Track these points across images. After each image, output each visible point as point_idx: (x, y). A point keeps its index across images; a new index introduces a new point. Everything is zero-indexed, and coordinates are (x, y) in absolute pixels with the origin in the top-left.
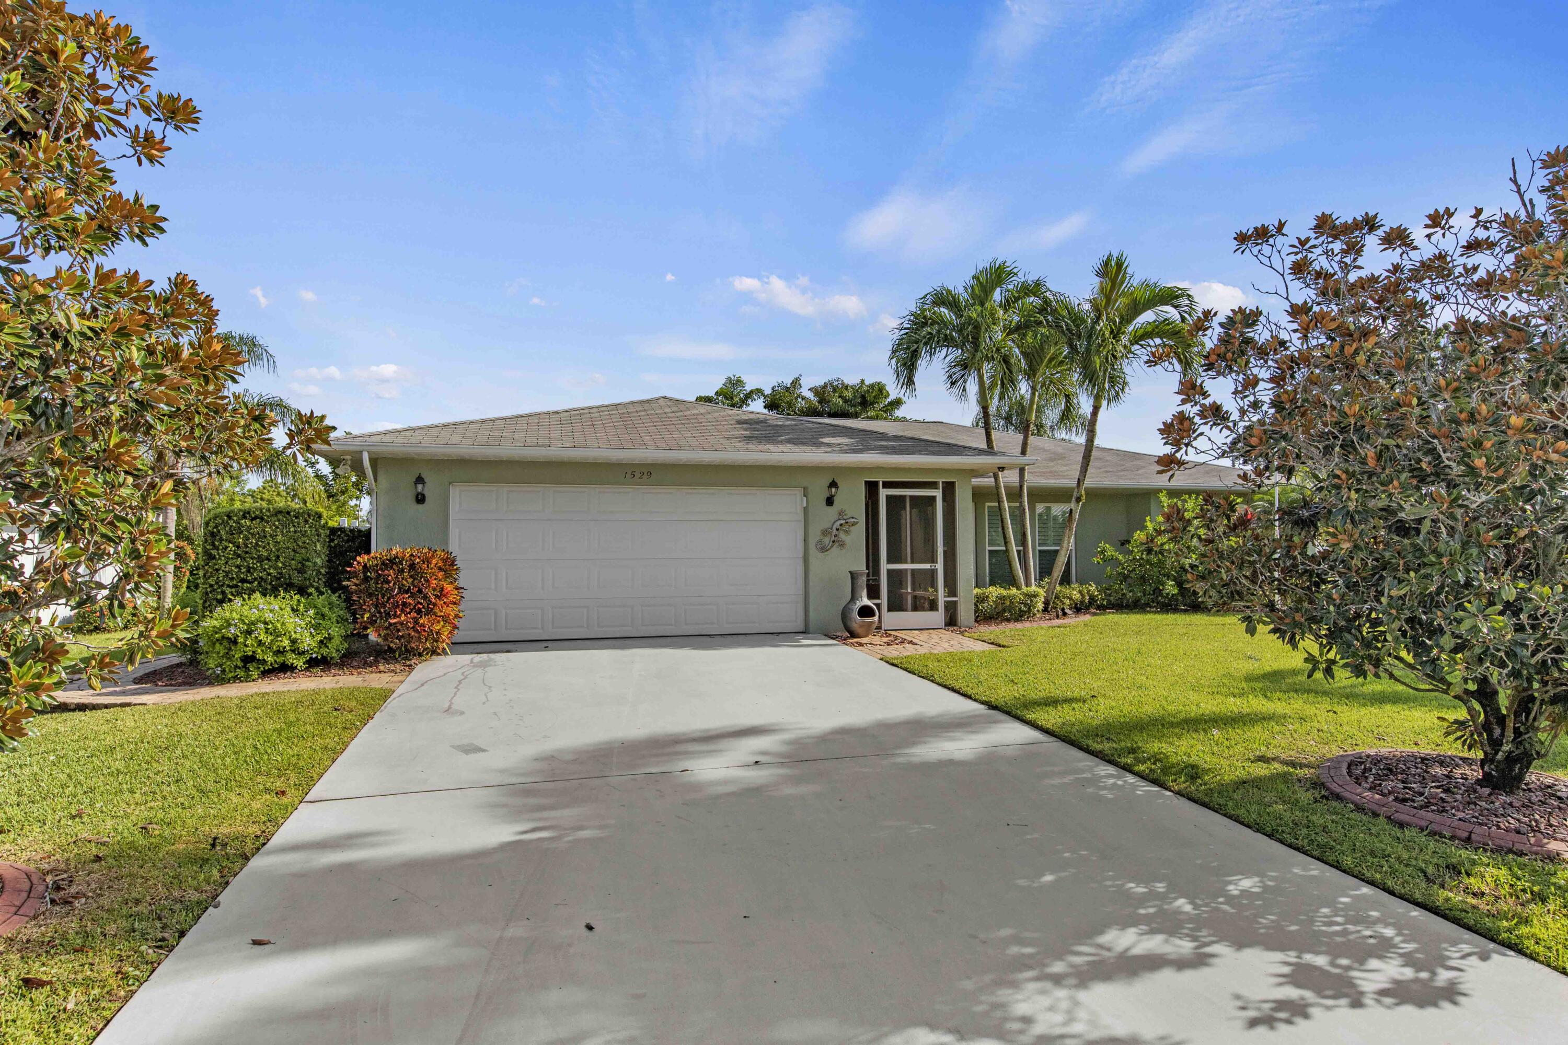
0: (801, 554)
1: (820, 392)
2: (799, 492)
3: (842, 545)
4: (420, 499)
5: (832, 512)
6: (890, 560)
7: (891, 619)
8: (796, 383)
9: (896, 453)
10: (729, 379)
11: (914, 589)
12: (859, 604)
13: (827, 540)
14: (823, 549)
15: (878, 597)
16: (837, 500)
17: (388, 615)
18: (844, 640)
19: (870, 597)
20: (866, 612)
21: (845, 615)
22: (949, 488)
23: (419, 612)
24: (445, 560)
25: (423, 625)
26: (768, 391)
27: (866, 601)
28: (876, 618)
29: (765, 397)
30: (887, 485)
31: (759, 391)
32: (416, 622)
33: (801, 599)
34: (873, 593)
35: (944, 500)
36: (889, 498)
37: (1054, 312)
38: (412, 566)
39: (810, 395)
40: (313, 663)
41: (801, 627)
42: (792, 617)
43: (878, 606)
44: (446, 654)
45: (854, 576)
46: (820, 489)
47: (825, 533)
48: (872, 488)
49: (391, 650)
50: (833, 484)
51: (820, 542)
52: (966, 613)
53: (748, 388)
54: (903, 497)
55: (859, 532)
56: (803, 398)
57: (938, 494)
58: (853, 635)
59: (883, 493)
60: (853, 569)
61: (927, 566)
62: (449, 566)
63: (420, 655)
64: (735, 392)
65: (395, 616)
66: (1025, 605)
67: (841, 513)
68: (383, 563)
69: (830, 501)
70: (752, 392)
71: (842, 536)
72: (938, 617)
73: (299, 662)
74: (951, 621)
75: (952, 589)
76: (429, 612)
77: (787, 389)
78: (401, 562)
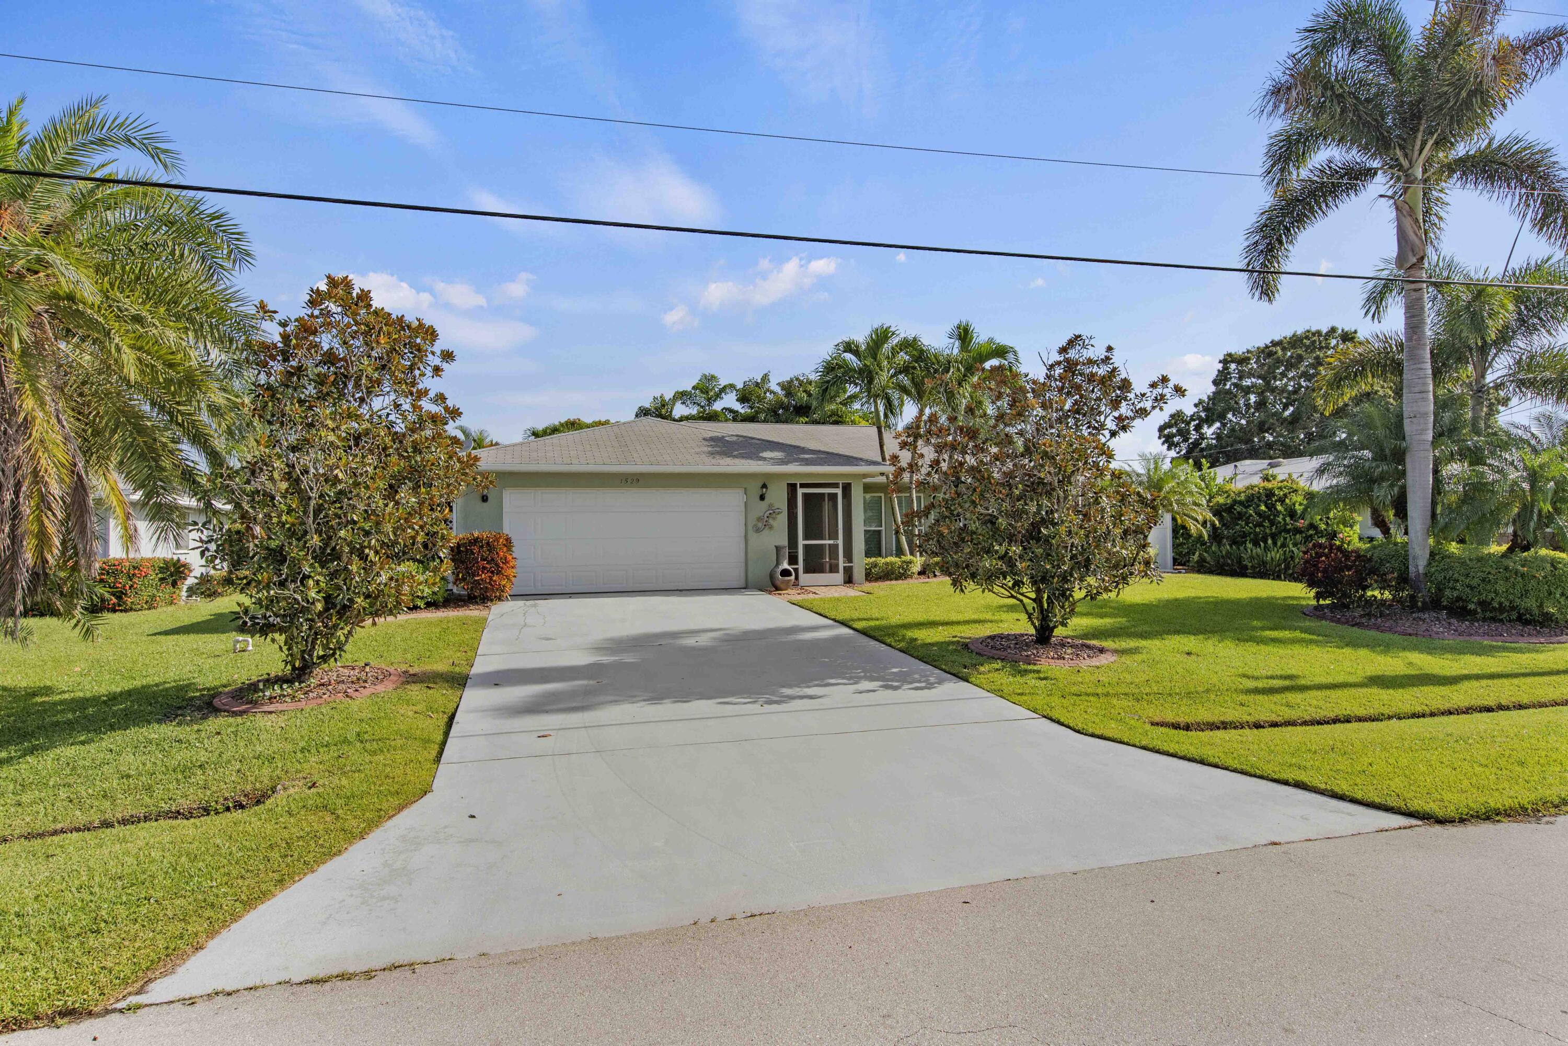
0: (743, 534)
1: (788, 388)
2: (741, 491)
3: (771, 527)
4: (485, 499)
5: (764, 505)
6: (806, 537)
7: (805, 578)
8: (765, 378)
9: (807, 464)
10: (705, 376)
11: (830, 559)
12: (781, 568)
13: (760, 525)
14: (758, 530)
15: (797, 563)
16: (767, 496)
17: (474, 575)
18: (770, 593)
19: (790, 563)
20: (786, 573)
21: (772, 576)
22: (847, 488)
23: (492, 572)
24: (507, 540)
25: (495, 581)
26: (740, 386)
27: (785, 565)
28: (793, 577)
29: (737, 391)
30: (802, 486)
31: (732, 386)
32: (491, 579)
33: (743, 565)
34: (793, 560)
35: (844, 496)
36: (805, 495)
37: (924, 360)
38: (488, 544)
39: (778, 389)
40: (429, 605)
41: (742, 584)
42: (735, 575)
43: (796, 570)
44: (508, 600)
45: (778, 549)
46: (756, 491)
47: (759, 519)
48: (792, 488)
49: (475, 597)
50: (764, 486)
51: (755, 526)
52: (859, 573)
53: (723, 382)
54: (823, 494)
55: (783, 519)
56: (772, 392)
57: (839, 491)
58: (777, 589)
59: (800, 492)
60: (777, 544)
61: (831, 542)
62: (508, 543)
63: (492, 600)
64: (710, 387)
65: (478, 575)
66: (903, 569)
67: (770, 506)
68: (470, 542)
69: (762, 498)
70: (725, 387)
71: (771, 521)
72: (839, 577)
73: (421, 604)
74: (849, 580)
75: (849, 556)
76: (499, 573)
77: (757, 384)
78: (481, 541)
